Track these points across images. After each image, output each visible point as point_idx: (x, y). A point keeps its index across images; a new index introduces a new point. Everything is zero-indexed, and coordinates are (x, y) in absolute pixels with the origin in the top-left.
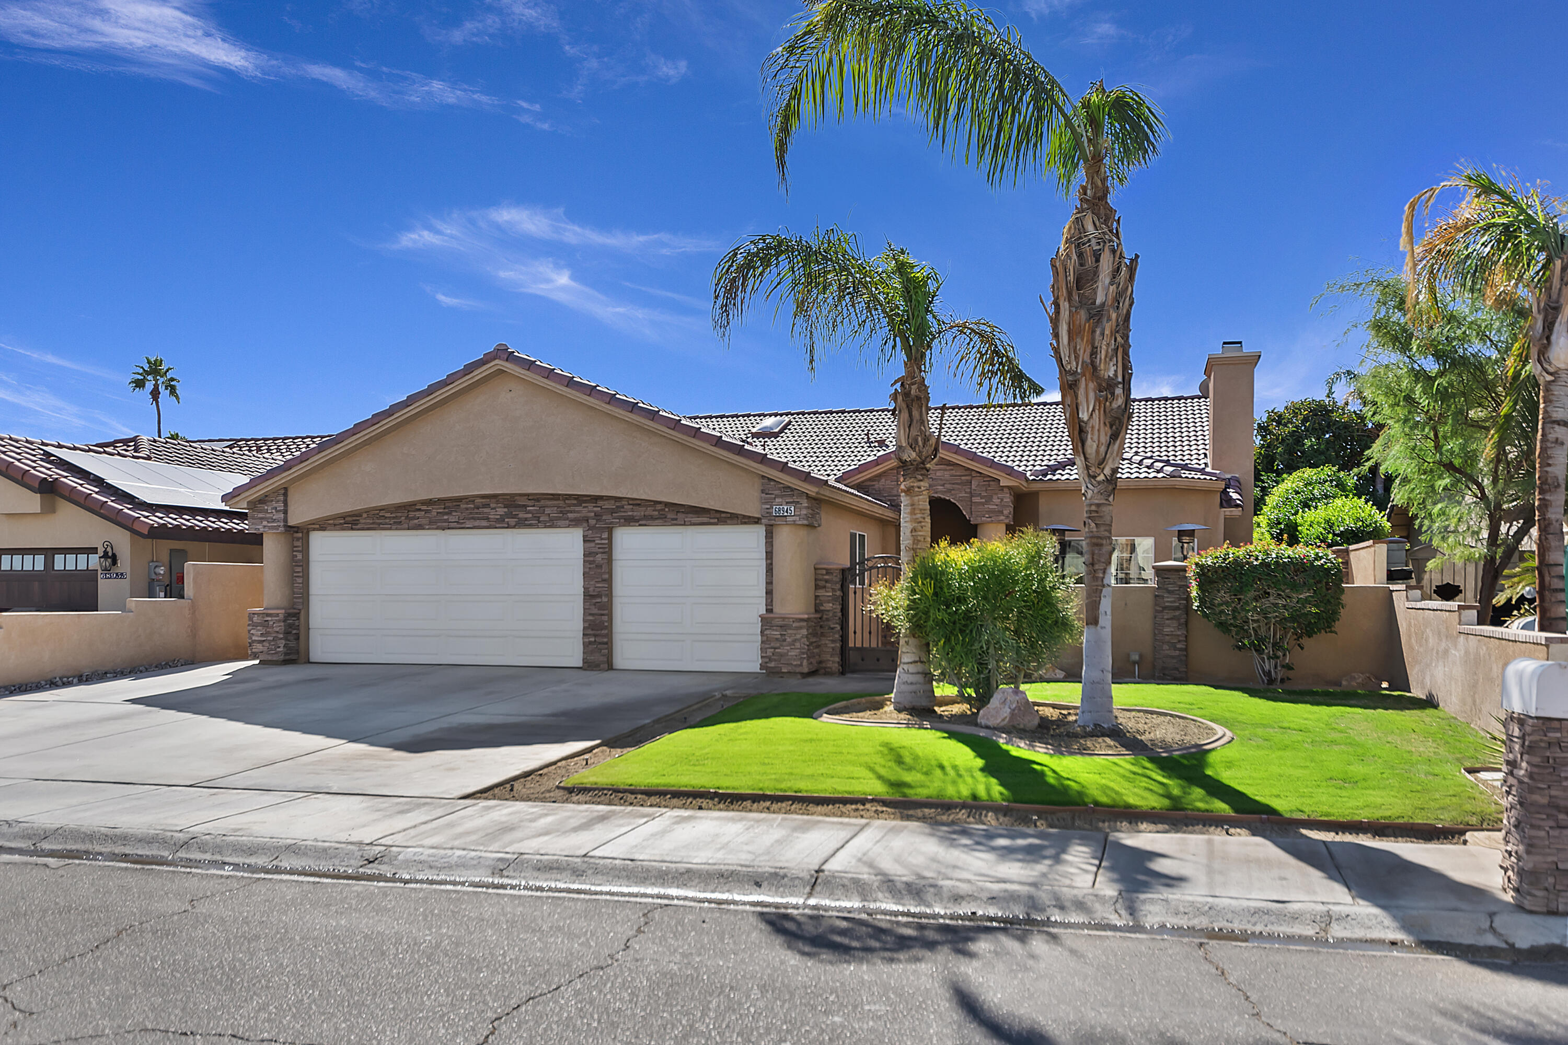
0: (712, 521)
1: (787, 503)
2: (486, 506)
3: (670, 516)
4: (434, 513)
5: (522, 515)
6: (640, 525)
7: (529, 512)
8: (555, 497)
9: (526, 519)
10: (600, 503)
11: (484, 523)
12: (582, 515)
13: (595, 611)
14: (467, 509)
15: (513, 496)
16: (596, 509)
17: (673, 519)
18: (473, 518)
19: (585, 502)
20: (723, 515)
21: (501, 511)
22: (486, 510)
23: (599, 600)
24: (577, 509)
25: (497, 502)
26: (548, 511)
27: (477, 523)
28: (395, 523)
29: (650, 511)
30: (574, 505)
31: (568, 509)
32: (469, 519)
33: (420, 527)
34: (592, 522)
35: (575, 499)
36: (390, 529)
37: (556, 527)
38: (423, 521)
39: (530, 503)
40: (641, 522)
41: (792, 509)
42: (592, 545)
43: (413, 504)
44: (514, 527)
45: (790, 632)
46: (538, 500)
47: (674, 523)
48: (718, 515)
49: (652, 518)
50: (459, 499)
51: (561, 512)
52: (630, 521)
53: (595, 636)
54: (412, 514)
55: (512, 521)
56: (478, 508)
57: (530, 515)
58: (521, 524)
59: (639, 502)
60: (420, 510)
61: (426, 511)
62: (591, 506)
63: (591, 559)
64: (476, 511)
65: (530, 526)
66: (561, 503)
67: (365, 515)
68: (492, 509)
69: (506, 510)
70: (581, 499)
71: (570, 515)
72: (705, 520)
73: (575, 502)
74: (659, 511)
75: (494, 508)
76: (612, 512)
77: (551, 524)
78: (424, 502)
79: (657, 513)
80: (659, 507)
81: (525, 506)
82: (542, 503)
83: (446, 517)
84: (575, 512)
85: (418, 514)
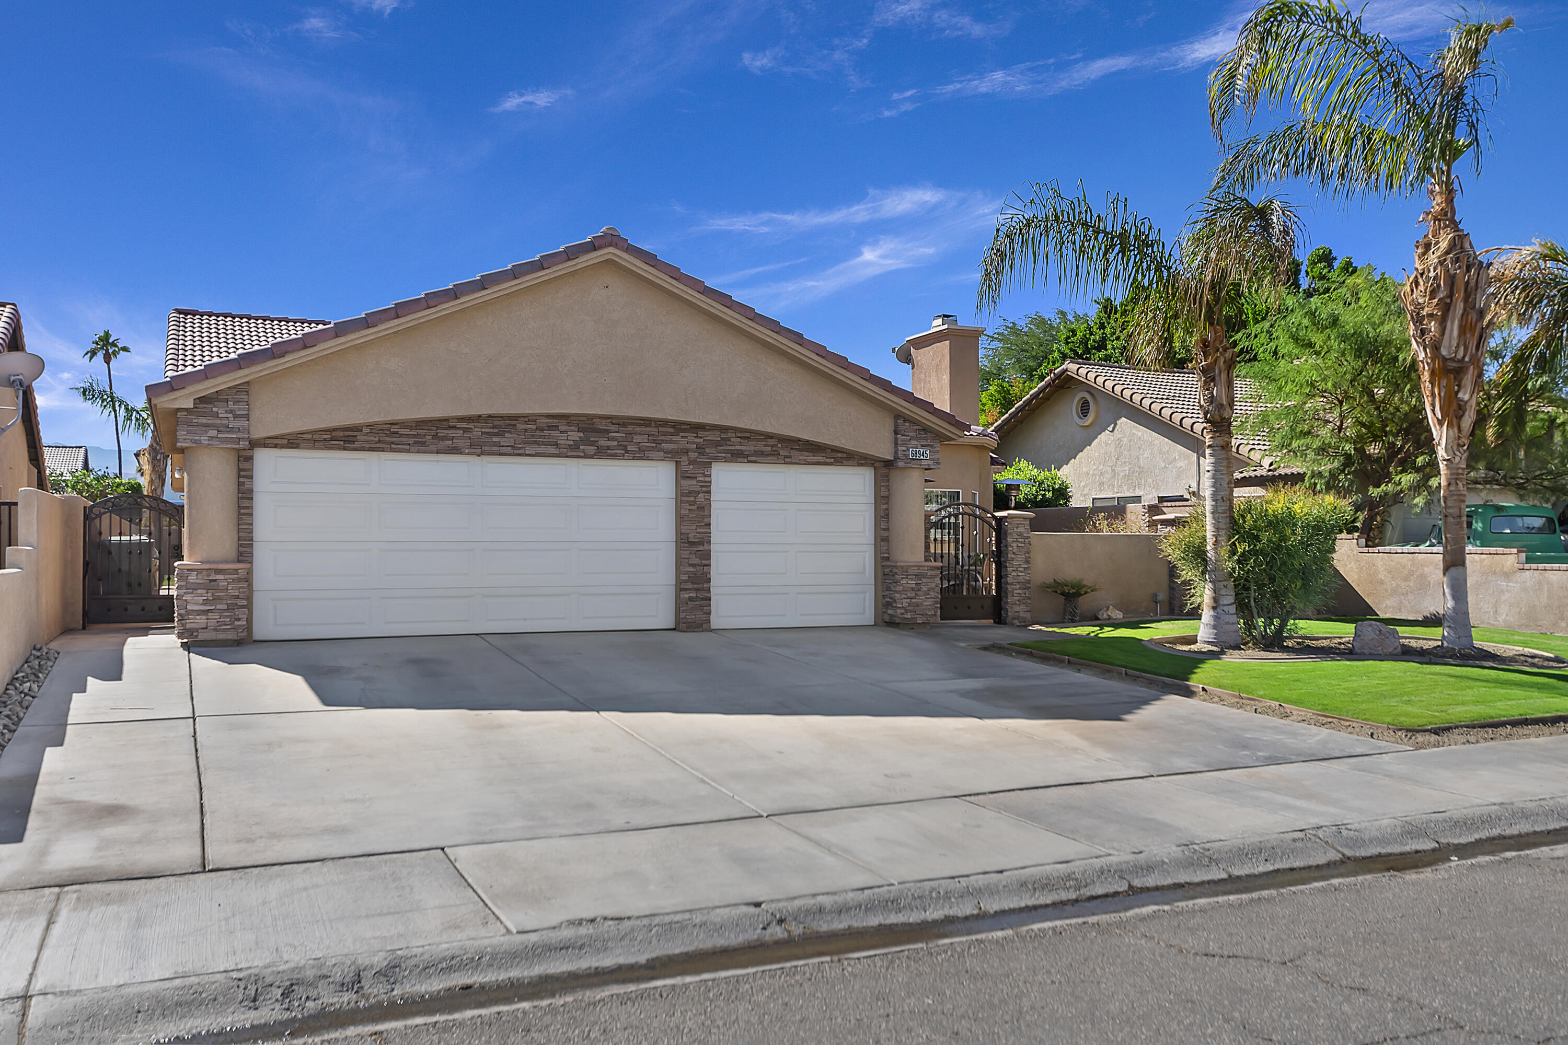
0: (828, 460)
1: (922, 446)
2: (556, 428)
3: (782, 453)
4: (477, 433)
5: (603, 442)
6: (749, 462)
7: (614, 439)
8: (646, 422)
9: (608, 448)
10: (701, 433)
11: (553, 450)
12: (681, 447)
13: (697, 561)
14: (526, 430)
15: (591, 417)
16: (697, 440)
17: (786, 457)
18: (535, 443)
19: (684, 431)
20: (839, 455)
21: (575, 436)
22: (554, 433)
23: (701, 548)
24: (675, 438)
25: (569, 424)
26: (637, 439)
27: (542, 449)
28: (415, 443)
29: (760, 447)
30: (671, 434)
31: (663, 438)
32: (528, 443)
33: (455, 451)
34: (693, 455)
35: (673, 427)
36: (408, 451)
37: (648, 459)
38: (460, 443)
39: (614, 428)
40: (750, 458)
41: (928, 452)
42: (694, 482)
43: (447, 420)
44: (592, 457)
45: (924, 580)
46: (624, 425)
47: (788, 461)
48: (834, 455)
49: (762, 454)
50: (516, 418)
51: (654, 441)
52: (737, 456)
53: (697, 590)
54: (442, 433)
55: (591, 450)
56: (542, 430)
57: (615, 443)
58: (602, 453)
59: (748, 435)
60: (454, 427)
61: (465, 430)
62: (691, 437)
63: (692, 499)
64: (538, 433)
65: (614, 456)
66: (652, 430)
67: (366, 430)
68: (562, 432)
69: (581, 434)
70: (679, 427)
71: (665, 446)
72: (821, 459)
73: (672, 430)
74: (772, 446)
75: (566, 432)
76: (717, 444)
77: (641, 455)
78: (461, 419)
79: (769, 449)
80: (771, 442)
81: (608, 431)
82: (630, 428)
83: (495, 439)
84: (671, 442)
85: (451, 433)
